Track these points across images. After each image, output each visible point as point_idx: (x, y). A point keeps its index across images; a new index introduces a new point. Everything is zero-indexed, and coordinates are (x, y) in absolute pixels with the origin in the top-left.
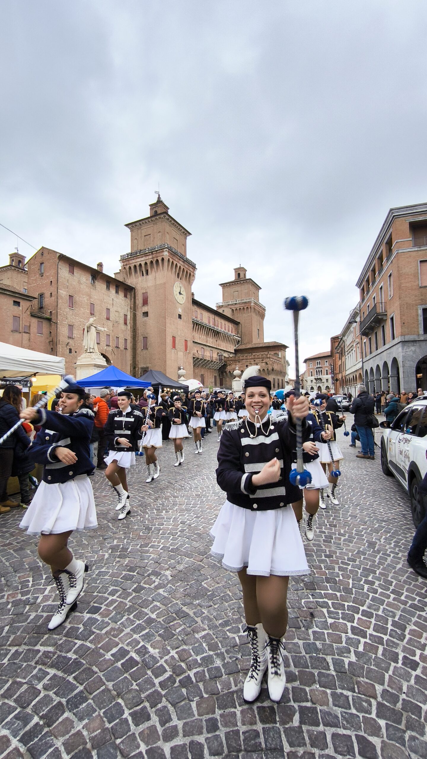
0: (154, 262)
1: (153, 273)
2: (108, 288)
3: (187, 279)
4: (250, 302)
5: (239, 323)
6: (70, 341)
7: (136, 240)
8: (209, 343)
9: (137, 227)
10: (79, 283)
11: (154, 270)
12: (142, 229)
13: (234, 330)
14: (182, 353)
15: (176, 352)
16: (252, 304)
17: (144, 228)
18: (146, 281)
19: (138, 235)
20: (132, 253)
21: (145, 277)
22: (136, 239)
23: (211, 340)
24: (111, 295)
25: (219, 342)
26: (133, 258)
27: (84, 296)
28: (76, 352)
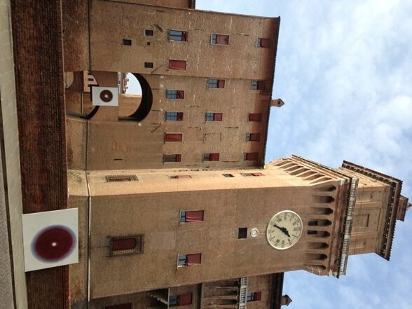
0: (315, 174)
2: (251, 117)
6: (164, 34)
10: (249, 57)
14: (173, 244)
15: (173, 223)
18: (283, 175)
24: (243, 123)
27: (232, 66)
28: (149, 44)
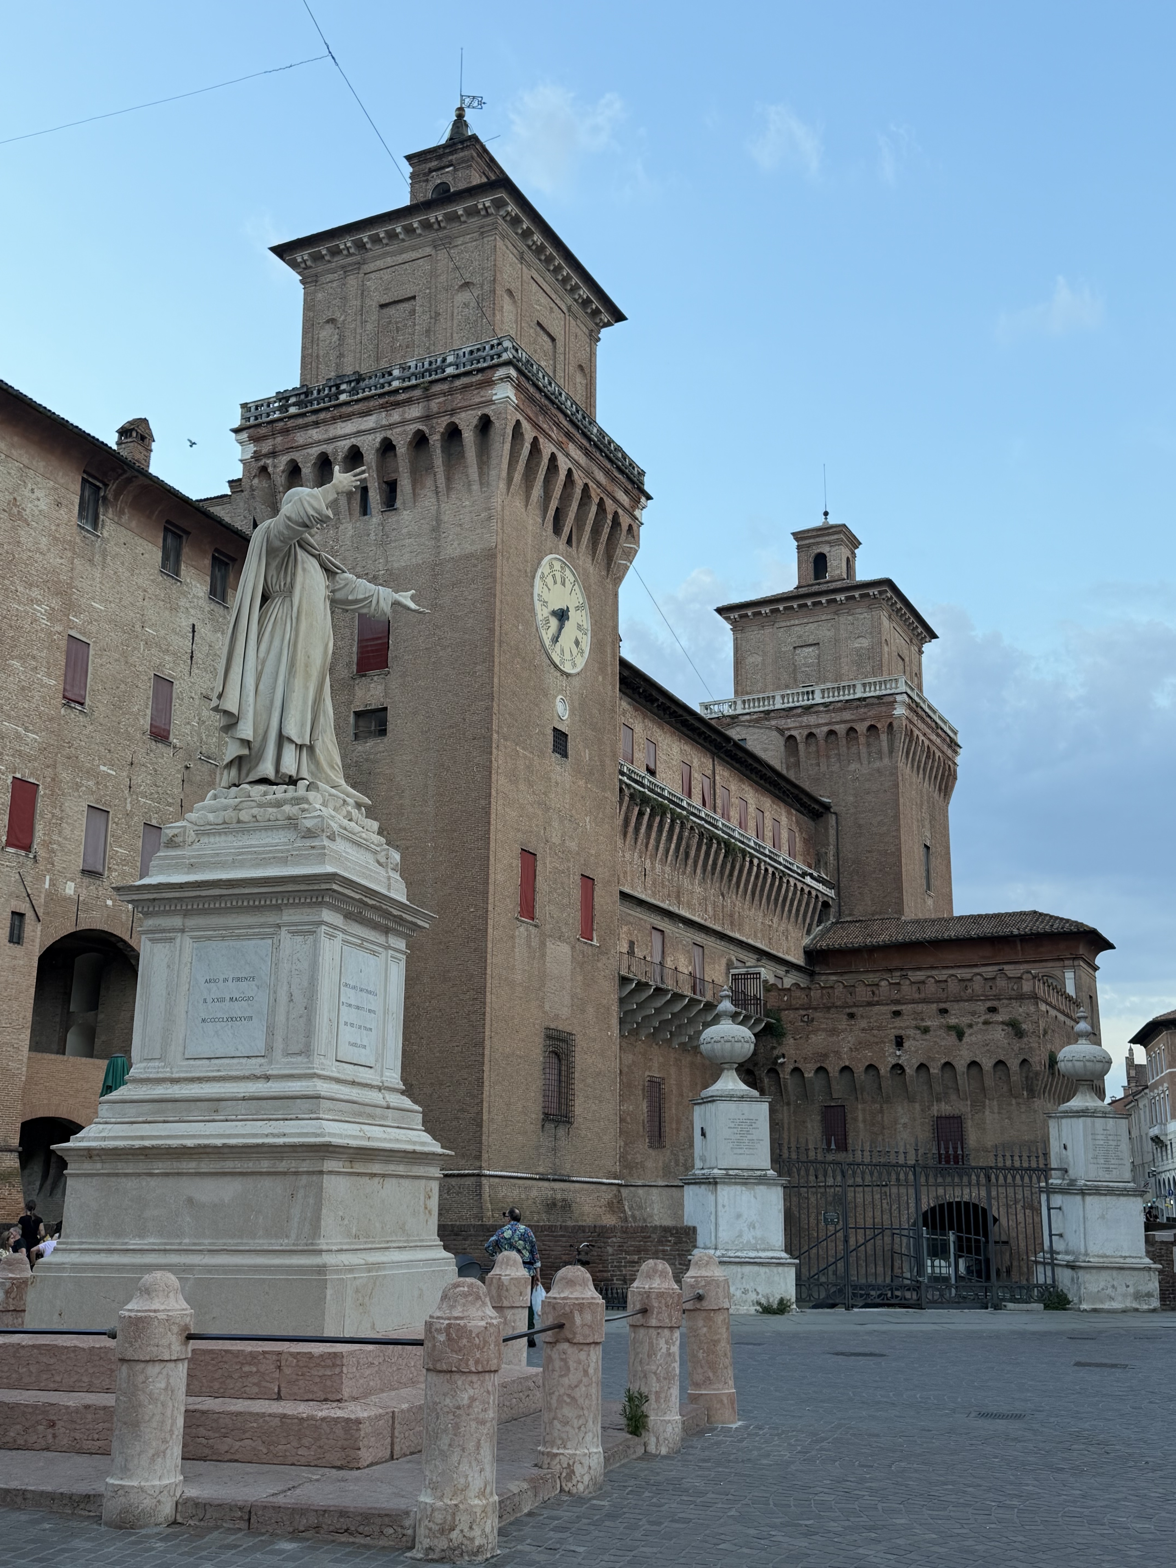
0: (435, 440)
1: (428, 501)
2: (171, 563)
3: (601, 547)
4: (886, 702)
5: (827, 807)
7: (329, 328)
8: (689, 906)
9: (340, 261)
11: (429, 482)
12: (367, 268)
13: (799, 846)
14: (564, 949)
15: (535, 943)
16: (900, 711)
17: (380, 264)
18: (383, 543)
19: (344, 299)
20: (307, 394)
21: (375, 519)
22: (332, 321)
23: (698, 889)
25: (735, 903)
26: (313, 418)
